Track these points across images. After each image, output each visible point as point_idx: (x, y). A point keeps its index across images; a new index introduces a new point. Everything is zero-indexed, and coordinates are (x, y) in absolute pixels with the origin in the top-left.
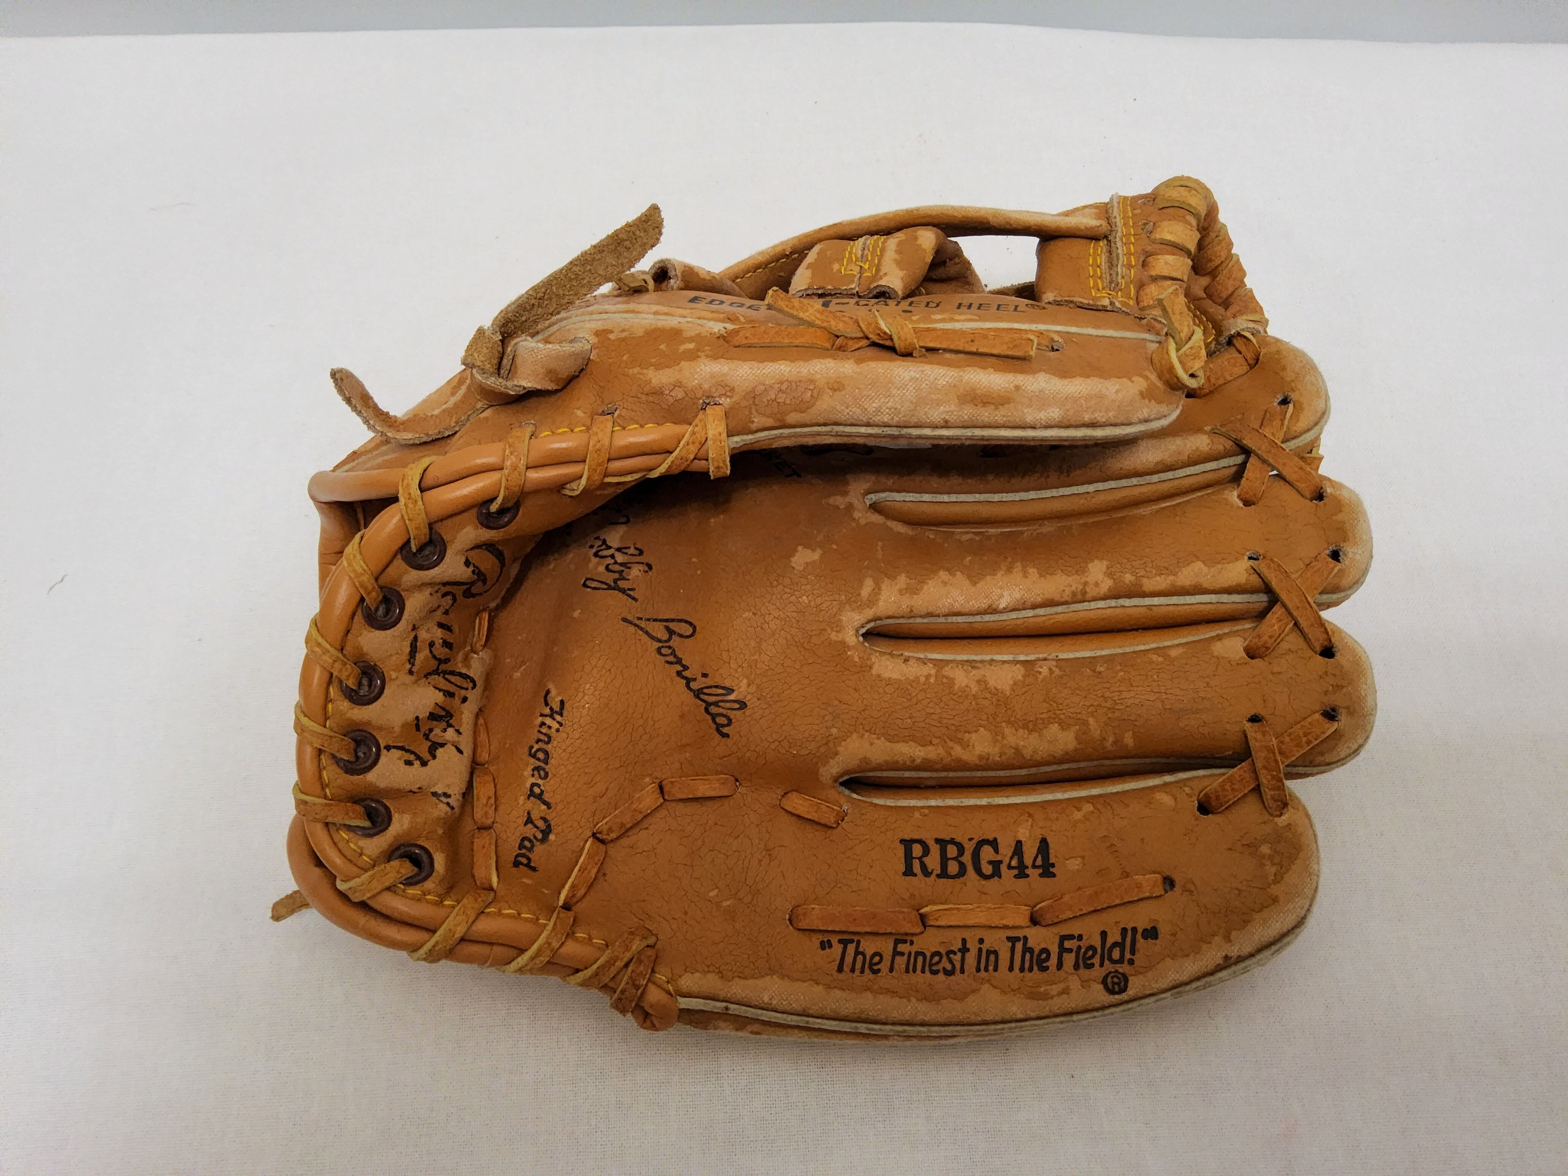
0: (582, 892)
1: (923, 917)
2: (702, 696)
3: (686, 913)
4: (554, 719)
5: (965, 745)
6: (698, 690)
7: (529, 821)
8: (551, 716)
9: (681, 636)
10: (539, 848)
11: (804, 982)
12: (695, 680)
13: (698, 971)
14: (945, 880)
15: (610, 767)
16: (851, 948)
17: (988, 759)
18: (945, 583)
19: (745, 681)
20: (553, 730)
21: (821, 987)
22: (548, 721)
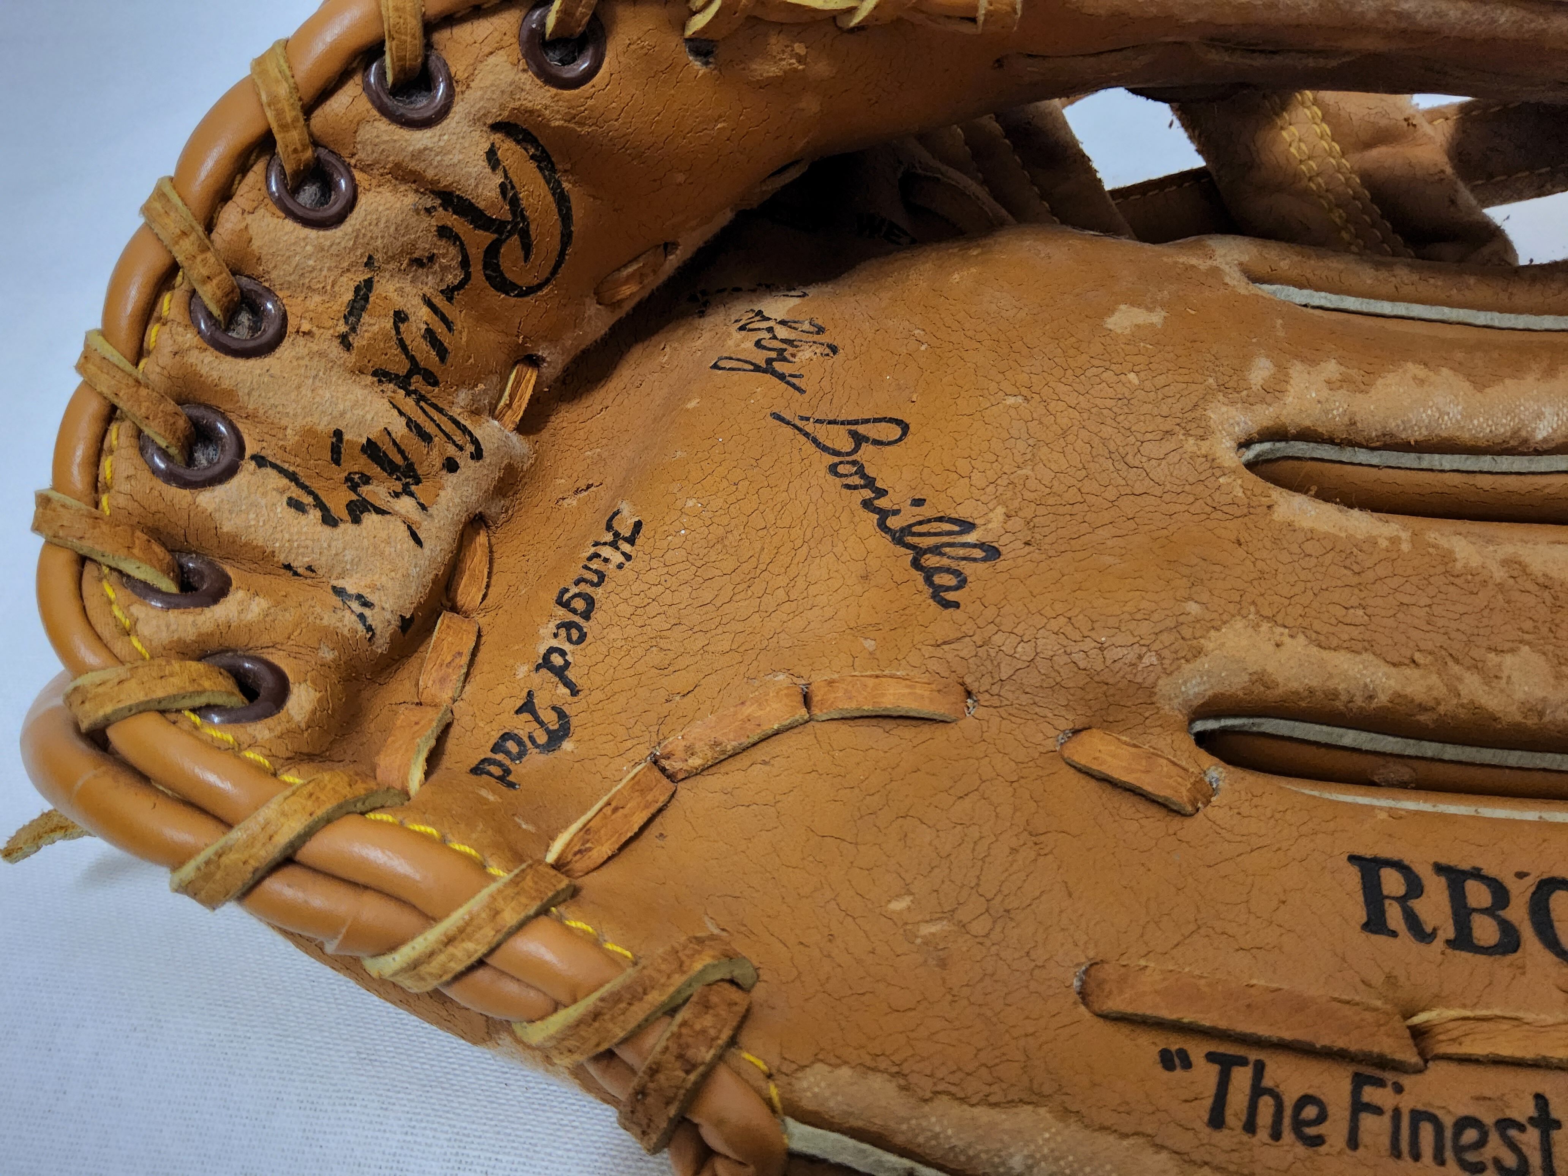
0: (605, 850)
1: (1419, 1034)
2: (910, 539)
3: (831, 938)
4: (617, 548)
5: (1491, 678)
6: (902, 530)
7: (528, 707)
8: (614, 545)
9: (877, 442)
10: (535, 759)
11: (1125, 1136)
12: (896, 512)
13: (846, 1063)
14: (1465, 955)
15: (709, 648)
16: (1242, 1078)
17: (1541, 714)
18: (1421, 382)
19: (1000, 510)
20: (611, 566)
21: (1164, 1155)
22: (606, 552)
